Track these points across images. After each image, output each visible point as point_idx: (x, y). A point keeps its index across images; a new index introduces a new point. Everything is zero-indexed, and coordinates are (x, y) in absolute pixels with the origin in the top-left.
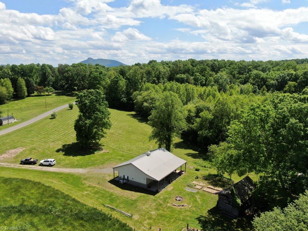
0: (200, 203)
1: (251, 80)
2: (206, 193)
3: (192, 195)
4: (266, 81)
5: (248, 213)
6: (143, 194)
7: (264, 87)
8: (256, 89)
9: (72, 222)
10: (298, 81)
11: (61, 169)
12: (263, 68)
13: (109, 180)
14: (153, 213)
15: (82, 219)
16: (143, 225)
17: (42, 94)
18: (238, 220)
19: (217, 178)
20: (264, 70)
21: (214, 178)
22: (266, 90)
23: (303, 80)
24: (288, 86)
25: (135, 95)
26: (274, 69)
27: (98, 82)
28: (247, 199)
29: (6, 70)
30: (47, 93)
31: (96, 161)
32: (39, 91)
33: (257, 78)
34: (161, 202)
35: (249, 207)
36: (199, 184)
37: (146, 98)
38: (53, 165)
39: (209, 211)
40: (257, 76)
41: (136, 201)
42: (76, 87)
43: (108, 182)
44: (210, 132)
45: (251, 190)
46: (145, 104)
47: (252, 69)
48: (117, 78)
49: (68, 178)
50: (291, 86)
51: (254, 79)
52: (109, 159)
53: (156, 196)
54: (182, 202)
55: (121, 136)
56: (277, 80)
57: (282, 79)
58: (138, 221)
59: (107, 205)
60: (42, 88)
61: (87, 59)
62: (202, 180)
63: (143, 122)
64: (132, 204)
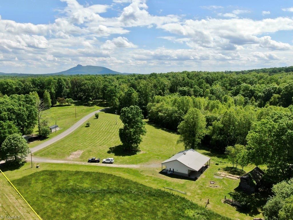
0: (227, 185)
1: (241, 92)
2: (229, 179)
3: (220, 181)
4: (254, 93)
5: (260, 190)
6: (187, 180)
7: (253, 97)
8: (248, 100)
9: (149, 198)
10: (281, 94)
11: (120, 165)
12: (250, 81)
13: (159, 172)
14: (199, 191)
15: (154, 196)
16: (195, 198)
17: (64, 104)
18: (255, 194)
19: (233, 170)
20: (251, 83)
21: (231, 169)
22: (255, 100)
23: (285, 93)
24: (273, 98)
25: (149, 106)
26: (260, 82)
27: (114, 94)
28: (259, 181)
29: (28, 83)
30: (67, 104)
31: (141, 159)
32: (61, 102)
33: (246, 90)
34: (201, 185)
35: (260, 187)
36: (222, 173)
37: (160, 108)
38: (113, 163)
39: (235, 190)
40: (246, 89)
41: (184, 184)
42: (91, 98)
43: (159, 173)
44: (221, 137)
45: (261, 176)
46: (160, 114)
47: (241, 82)
48: (130, 91)
49: (128, 171)
50: (275, 98)
51: (244, 91)
52: (150, 158)
53: (196, 181)
54: (215, 185)
55: (148, 140)
56: (264, 93)
57: (268, 92)
58: (191, 196)
59: (166, 187)
60: (63, 99)
61: (77, 66)
62: (223, 171)
63: (159, 128)
64: (183, 186)
